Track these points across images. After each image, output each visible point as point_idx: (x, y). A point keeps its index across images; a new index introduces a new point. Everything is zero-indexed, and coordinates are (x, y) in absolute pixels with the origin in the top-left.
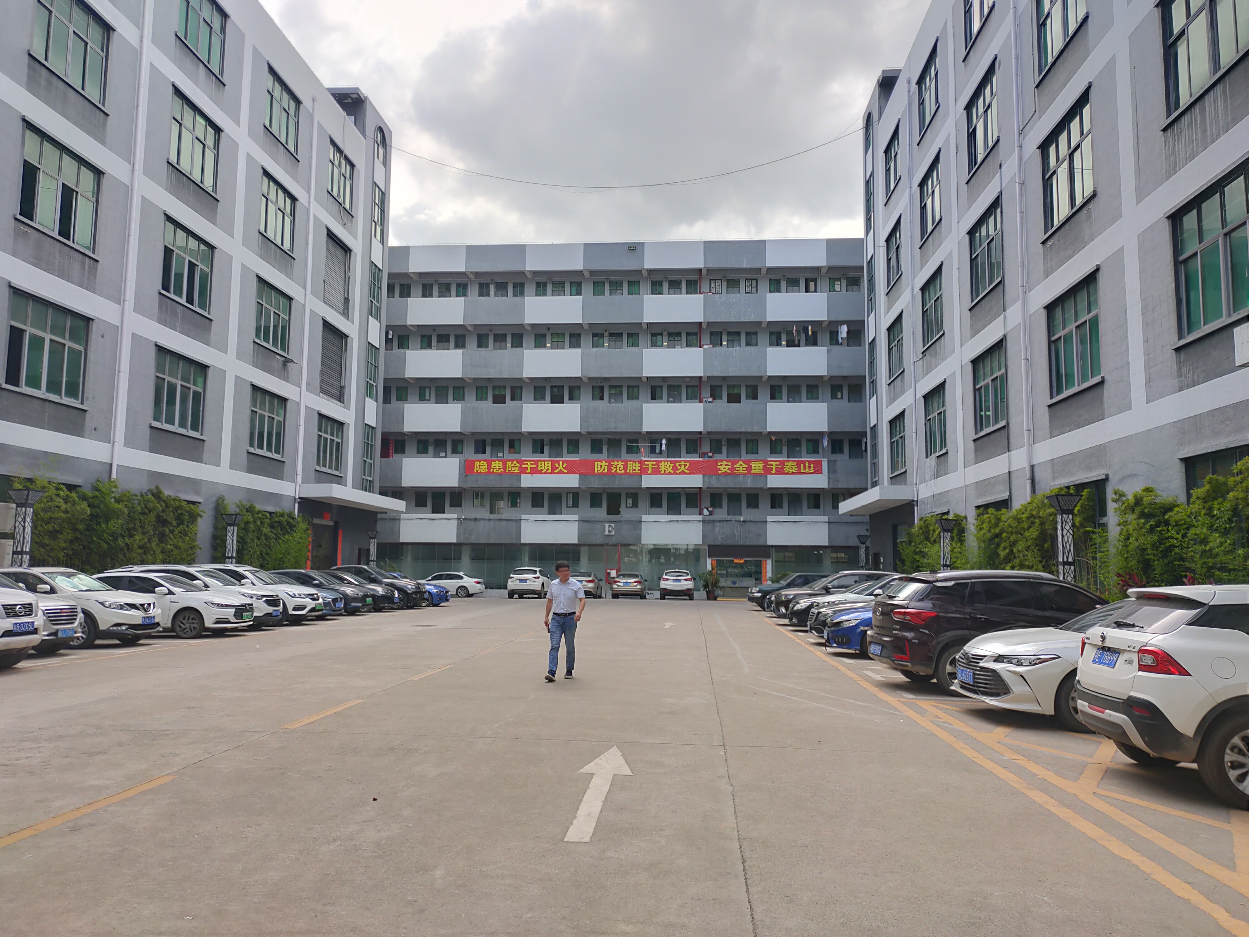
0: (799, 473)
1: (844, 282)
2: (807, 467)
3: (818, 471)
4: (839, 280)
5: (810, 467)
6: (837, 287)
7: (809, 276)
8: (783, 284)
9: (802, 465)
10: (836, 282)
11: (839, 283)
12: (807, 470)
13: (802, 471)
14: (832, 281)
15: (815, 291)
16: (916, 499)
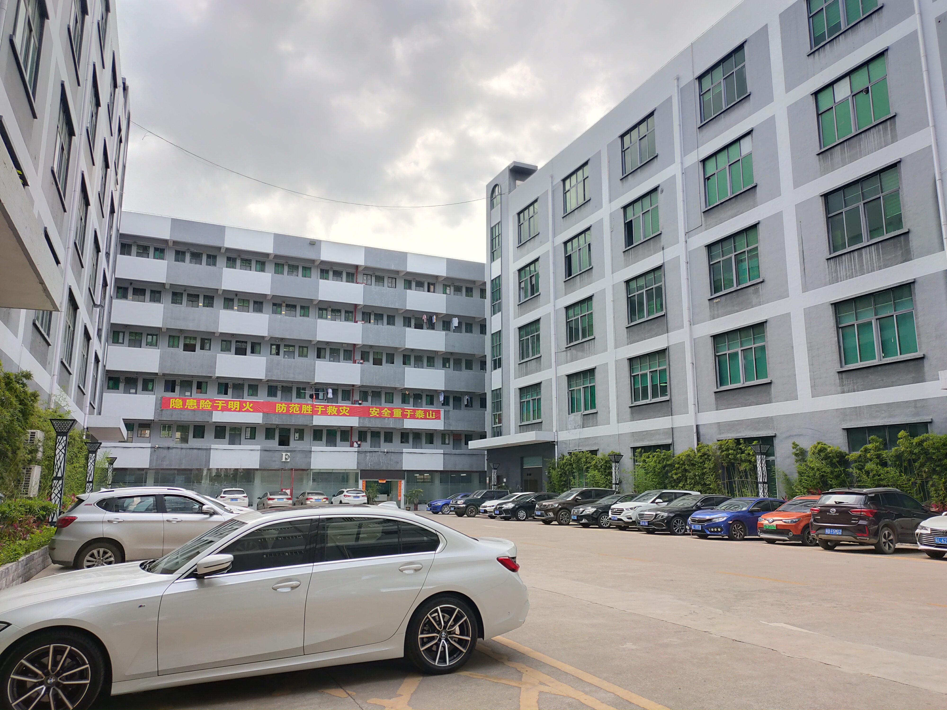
0: (425, 418)
1: (452, 288)
2: (431, 415)
3: (438, 418)
4: (449, 286)
5: (432, 415)
6: (448, 291)
7: (431, 281)
8: (414, 284)
9: (427, 413)
10: (447, 288)
11: (449, 288)
12: (431, 416)
13: (428, 417)
14: (445, 286)
15: (434, 292)
16: (556, 441)
